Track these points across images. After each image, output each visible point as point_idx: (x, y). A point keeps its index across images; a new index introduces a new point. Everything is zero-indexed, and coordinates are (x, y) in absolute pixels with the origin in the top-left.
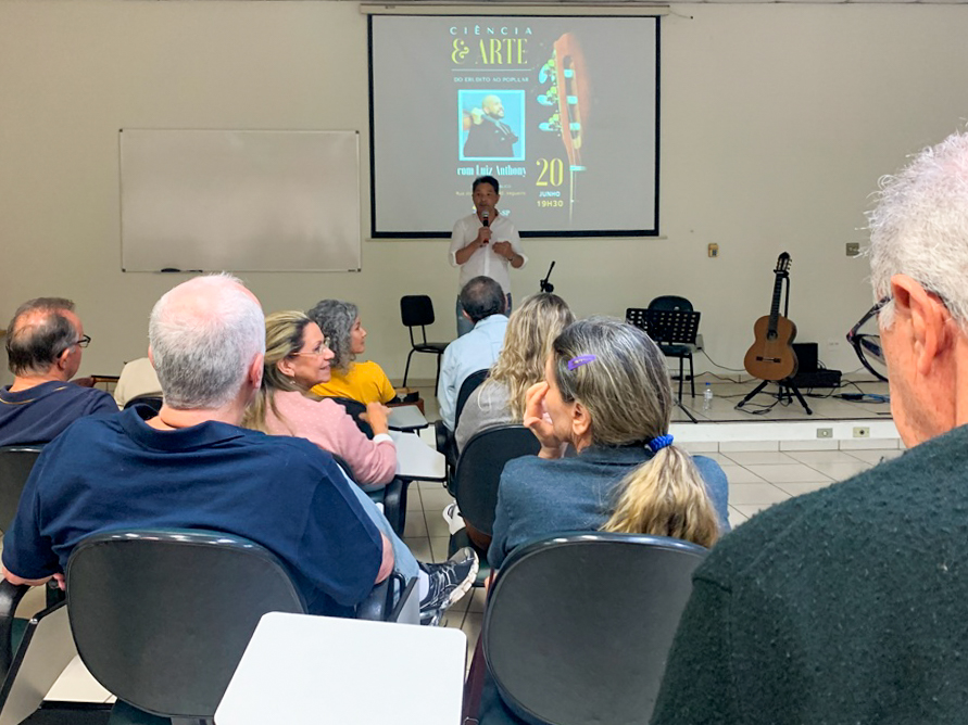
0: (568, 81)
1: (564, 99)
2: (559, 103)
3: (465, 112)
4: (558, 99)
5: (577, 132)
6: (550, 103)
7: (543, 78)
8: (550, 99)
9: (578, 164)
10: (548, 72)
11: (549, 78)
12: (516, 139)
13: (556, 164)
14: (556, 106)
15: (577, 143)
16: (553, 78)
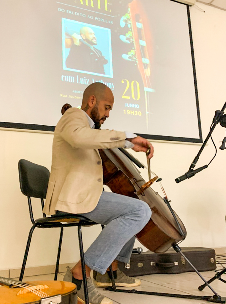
0: (139, 30)
1: (137, 41)
2: (134, 43)
3: (67, 34)
4: (134, 40)
5: (147, 65)
6: (128, 42)
7: (122, 24)
8: (127, 39)
9: (149, 87)
10: (126, 21)
11: (126, 25)
12: (106, 62)
13: (135, 85)
14: (132, 44)
15: (148, 72)
16: (129, 26)
